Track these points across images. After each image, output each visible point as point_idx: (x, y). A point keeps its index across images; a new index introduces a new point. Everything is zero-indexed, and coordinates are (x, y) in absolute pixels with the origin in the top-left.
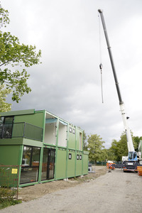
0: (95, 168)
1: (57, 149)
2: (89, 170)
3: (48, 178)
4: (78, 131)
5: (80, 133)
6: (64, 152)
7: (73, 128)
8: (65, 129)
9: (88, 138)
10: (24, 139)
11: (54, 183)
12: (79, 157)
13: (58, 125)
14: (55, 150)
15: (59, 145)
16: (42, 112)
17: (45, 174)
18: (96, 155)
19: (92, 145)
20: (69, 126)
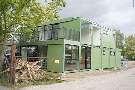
0: (130, 63)
1: (92, 47)
2: (122, 63)
3: (86, 68)
4: (111, 33)
5: (114, 34)
6: (99, 49)
7: (106, 30)
8: (99, 31)
9: (125, 38)
10: (65, 40)
11: (90, 72)
12: (112, 53)
13: (92, 28)
14: (90, 48)
15: (94, 44)
16: (78, 19)
17: (83, 66)
18: (132, 52)
19: (128, 44)
20: (103, 29)
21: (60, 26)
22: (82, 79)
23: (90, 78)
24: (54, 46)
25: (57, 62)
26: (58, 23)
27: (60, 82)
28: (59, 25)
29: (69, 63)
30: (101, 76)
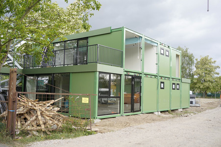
0: (203, 101)
1: (143, 76)
2: (191, 103)
3: (132, 110)
4: (174, 53)
5: (177, 56)
6: (154, 80)
7: (166, 48)
8: (154, 51)
10: (98, 65)
11: (140, 116)
12: (176, 86)
13: (143, 46)
14: (140, 78)
15: (146, 71)
16: (120, 30)
17: (129, 106)
18: (206, 84)
19: (200, 72)
20: (160, 46)
21: (91, 41)
22: (127, 129)
23: (139, 126)
24: (80, 74)
25: (85, 100)
26: (88, 37)
27: (90, 134)
28: (89, 40)
29: (105, 102)
30: (157, 123)
